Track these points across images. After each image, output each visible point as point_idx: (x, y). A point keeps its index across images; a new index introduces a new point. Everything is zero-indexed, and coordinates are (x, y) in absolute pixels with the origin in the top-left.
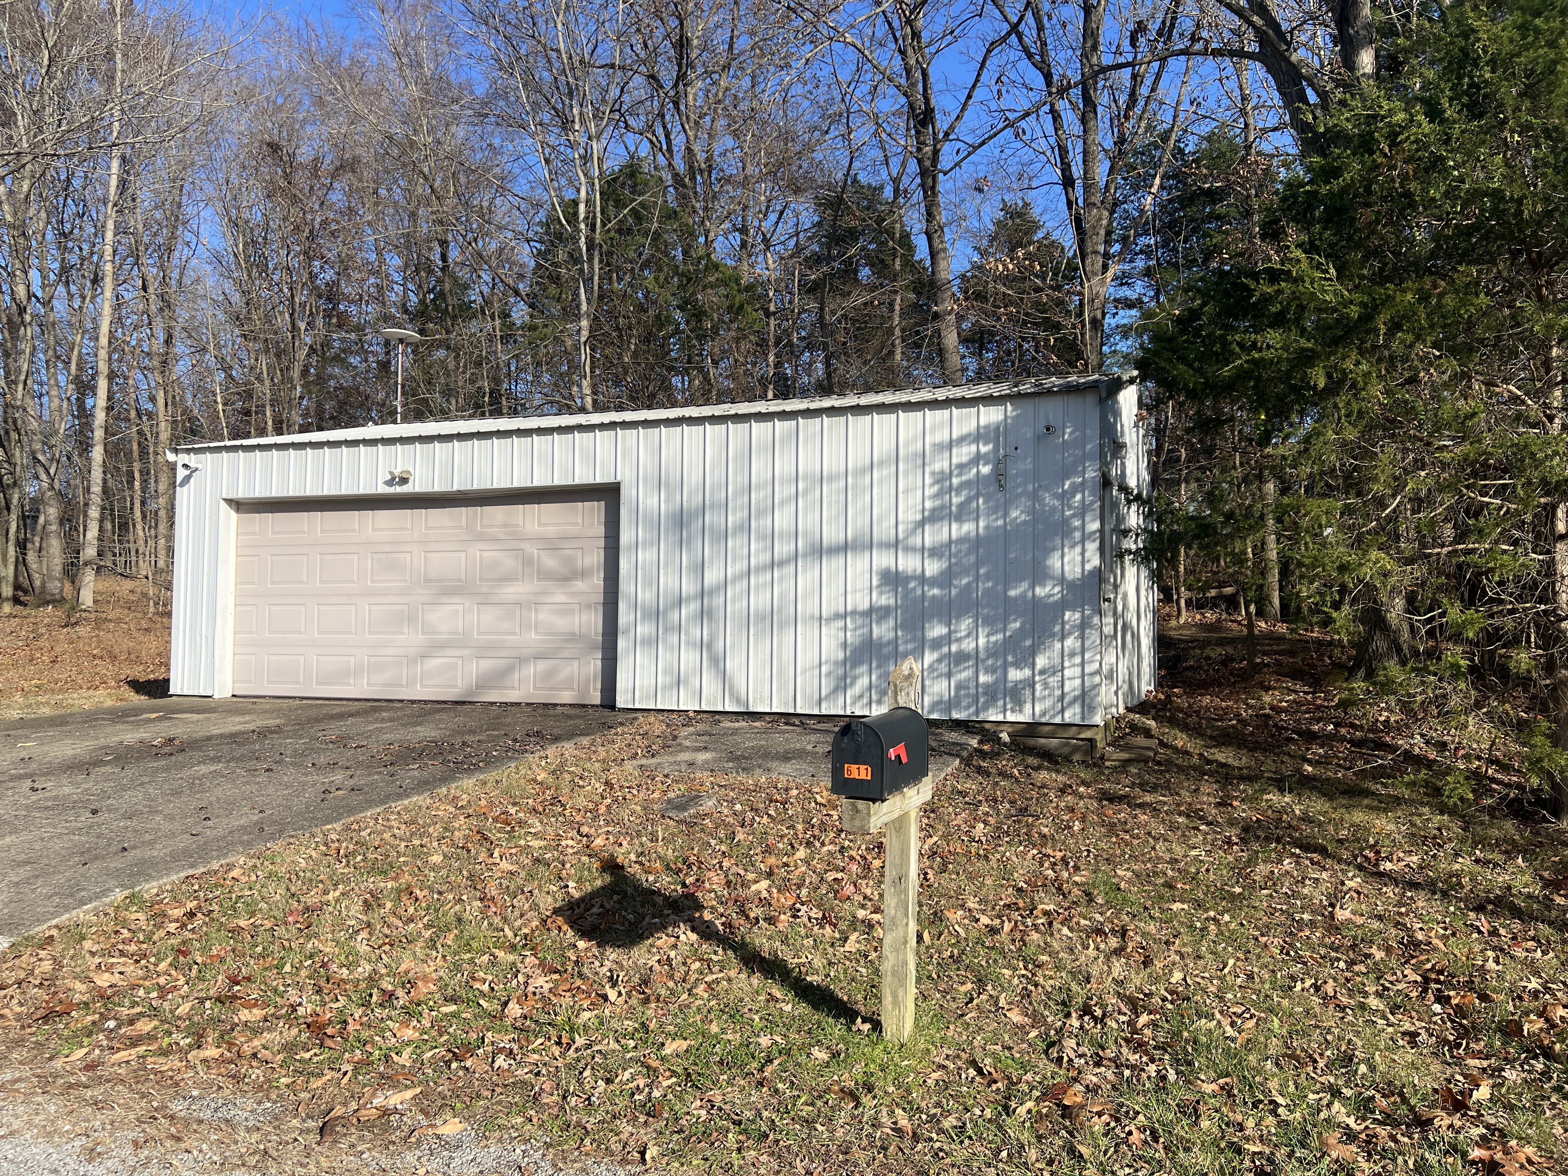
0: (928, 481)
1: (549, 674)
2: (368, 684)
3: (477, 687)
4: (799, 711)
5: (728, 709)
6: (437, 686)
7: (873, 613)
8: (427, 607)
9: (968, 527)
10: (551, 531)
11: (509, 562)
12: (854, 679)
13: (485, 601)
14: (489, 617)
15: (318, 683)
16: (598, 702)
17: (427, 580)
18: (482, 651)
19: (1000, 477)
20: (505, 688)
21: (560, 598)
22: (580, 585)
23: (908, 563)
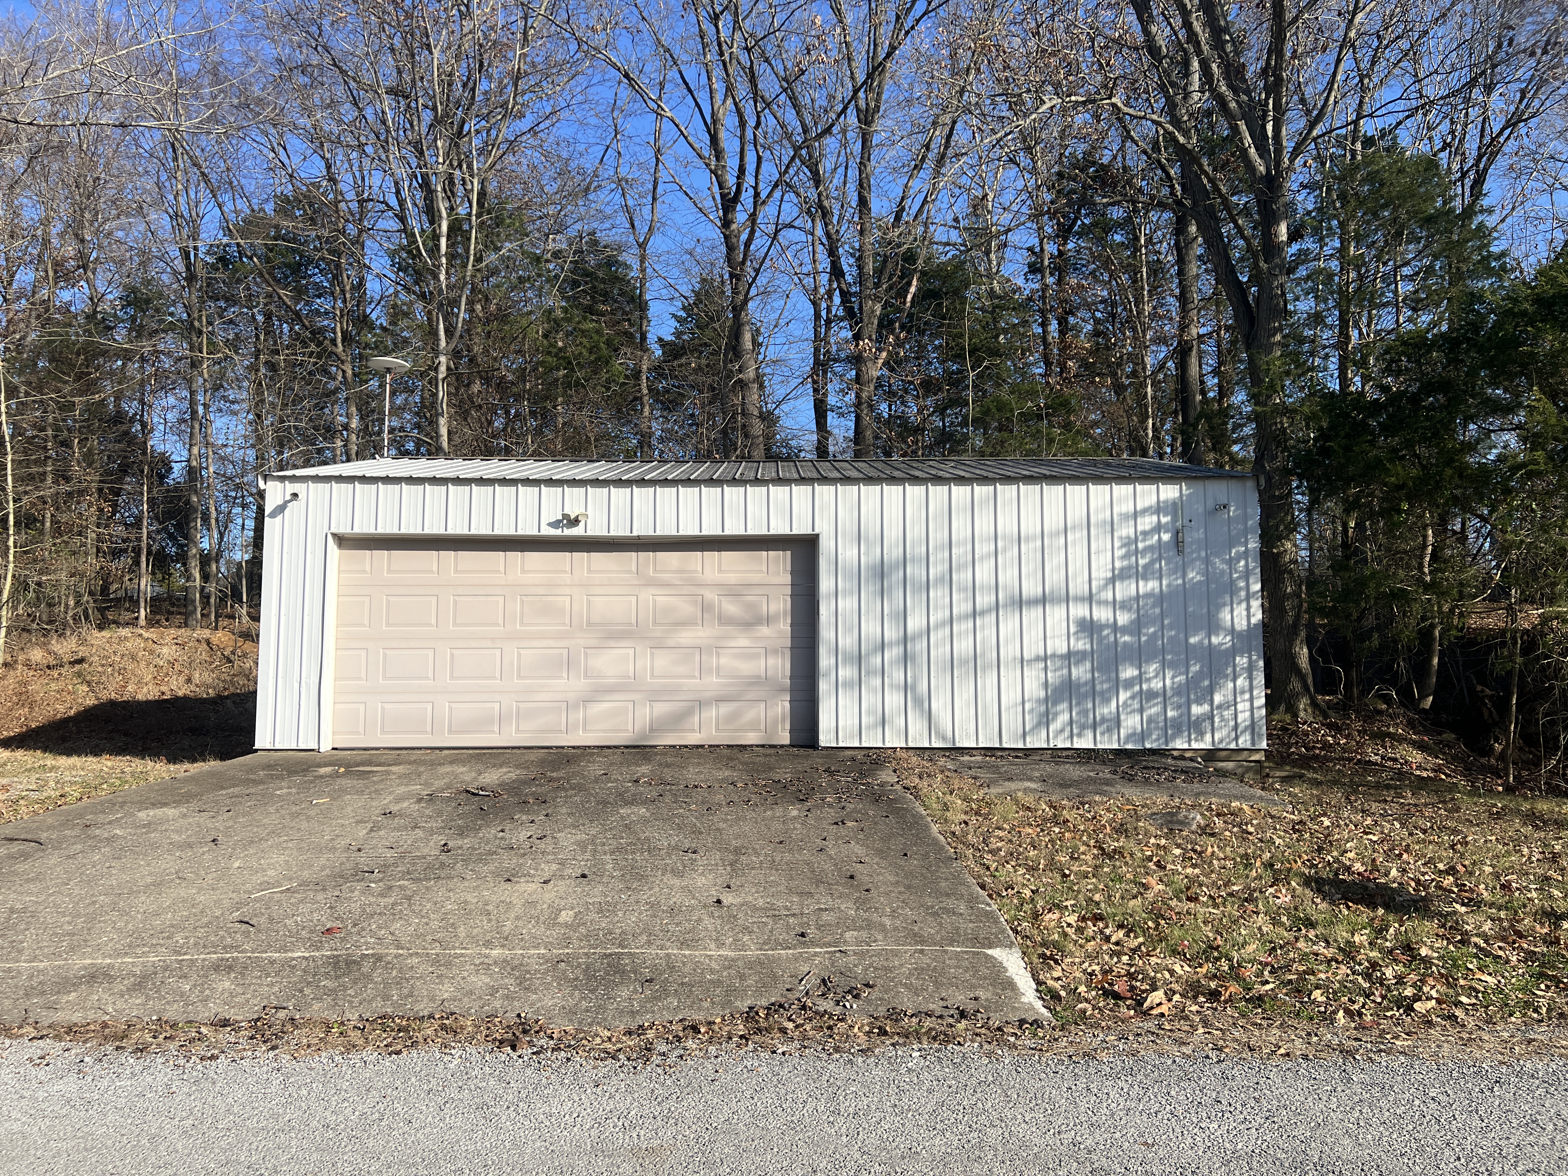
0: (1117, 544)
1: (732, 717)
2: (518, 730)
3: (652, 730)
4: (1005, 745)
5: (934, 745)
6: (604, 731)
7: (1071, 658)
8: (589, 651)
9: (1151, 586)
10: (732, 578)
11: (685, 608)
12: (1056, 715)
13: (658, 646)
14: (663, 661)
15: (450, 731)
16: (787, 742)
17: (589, 624)
18: (655, 695)
19: (1178, 543)
20: (683, 731)
21: (743, 642)
22: (764, 630)
23: (1102, 614)
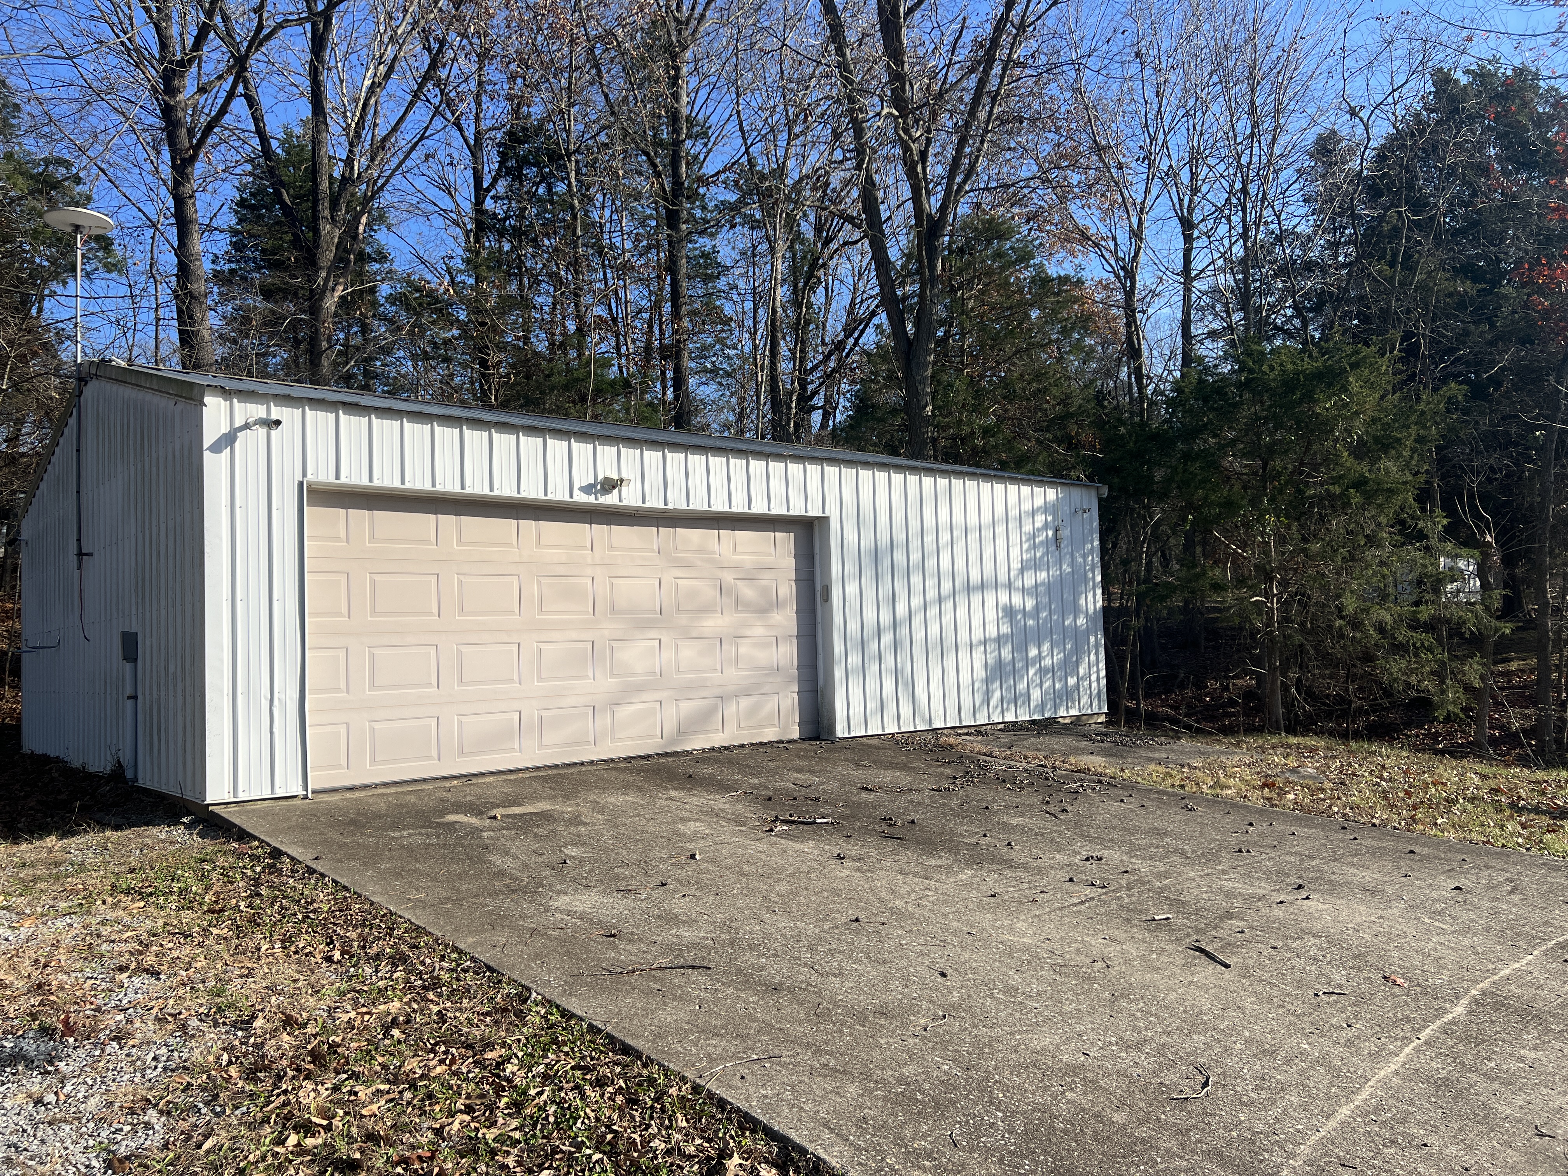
0: (1024, 539)
1: (753, 710)
2: (541, 745)
3: (679, 733)
4: (964, 724)
5: (918, 728)
6: (633, 738)
7: (1000, 640)
8: (614, 644)
9: (1043, 576)
10: (748, 560)
11: (709, 592)
12: (993, 692)
13: (685, 635)
14: (689, 652)
15: (461, 753)
16: (796, 735)
17: (613, 611)
18: (681, 693)
19: (1057, 539)
20: (707, 732)
21: (759, 630)
22: (777, 618)
23: (1017, 600)
